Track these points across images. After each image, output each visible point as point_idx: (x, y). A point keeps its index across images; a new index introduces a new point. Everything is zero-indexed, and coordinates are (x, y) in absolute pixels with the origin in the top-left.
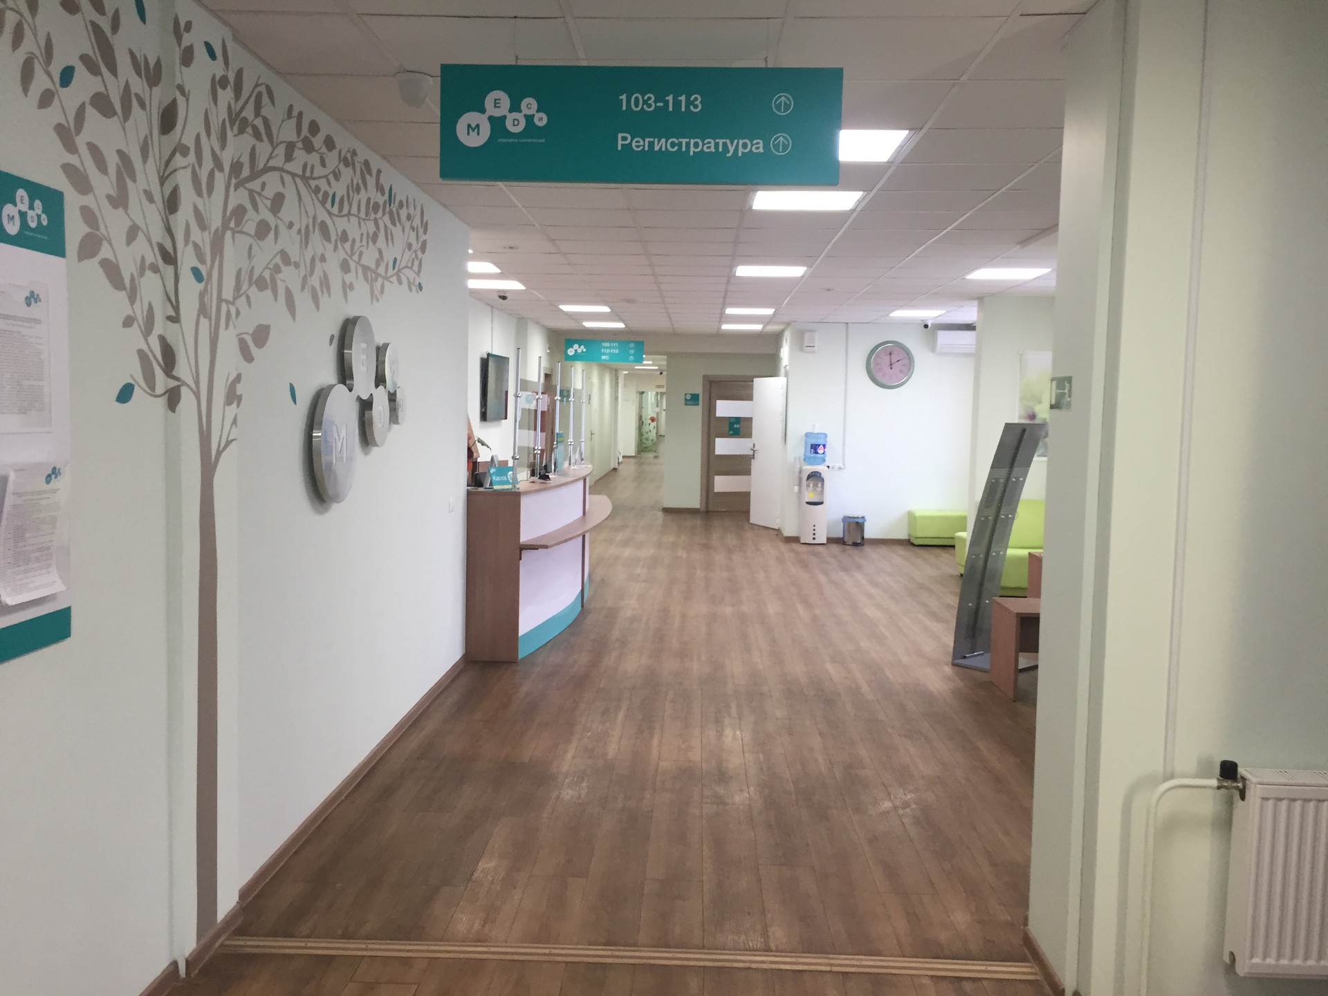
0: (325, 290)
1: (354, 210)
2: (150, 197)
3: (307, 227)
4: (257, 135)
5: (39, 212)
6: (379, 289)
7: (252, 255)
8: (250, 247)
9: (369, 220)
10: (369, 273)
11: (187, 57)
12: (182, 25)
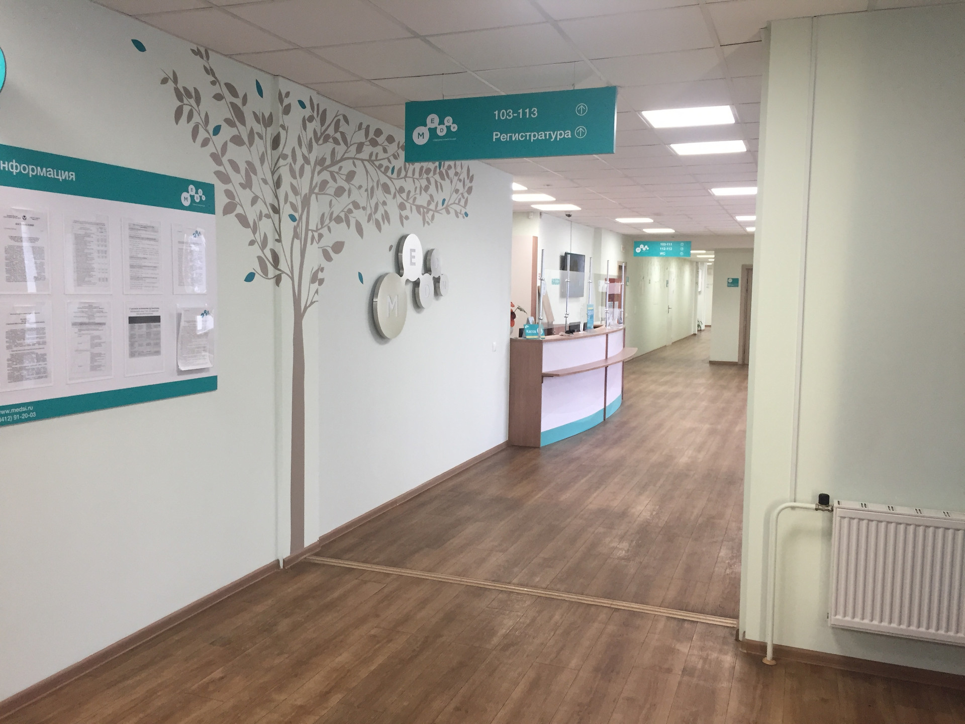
0: (386, 221)
1: (410, 174)
2: (265, 181)
3: (373, 188)
4: (336, 142)
5: (201, 194)
6: (430, 217)
7: (332, 205)
8: (331, 201)
9: (422, 178)
10: (422, 209)
11: (287, 110)
12: (283, 95)
